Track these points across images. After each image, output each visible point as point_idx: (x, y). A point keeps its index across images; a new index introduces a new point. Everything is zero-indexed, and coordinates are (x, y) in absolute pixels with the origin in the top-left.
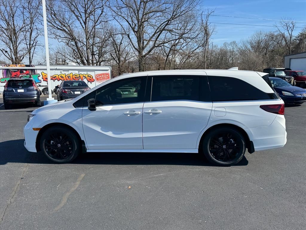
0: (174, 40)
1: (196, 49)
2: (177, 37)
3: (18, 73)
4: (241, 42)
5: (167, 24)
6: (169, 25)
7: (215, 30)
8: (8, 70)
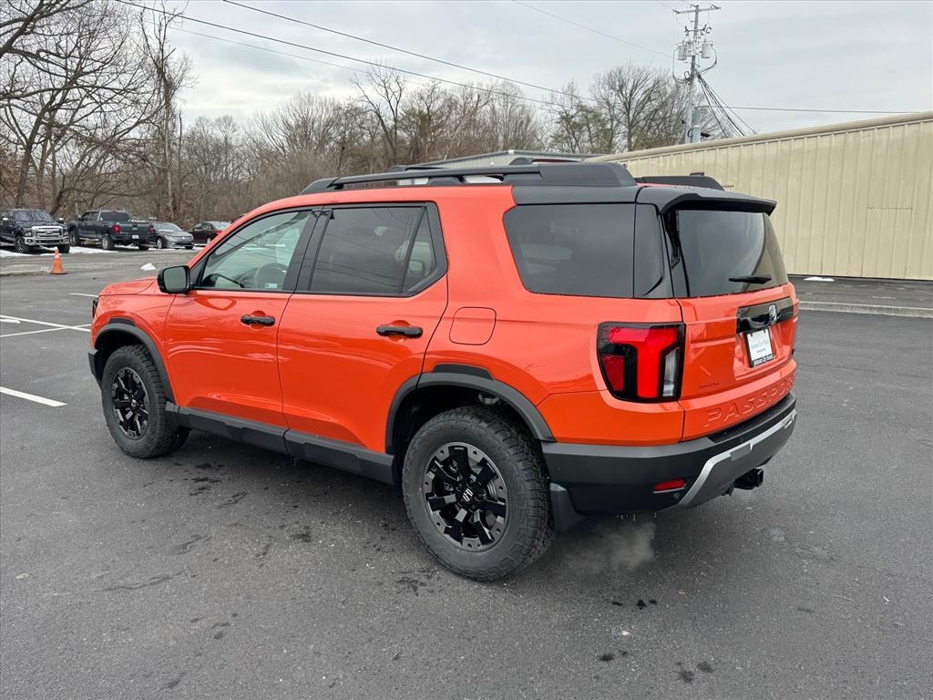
0: (50, 90)
1: (130, 129)
2: (59, 82)
4: (257, 122)
5: (22, 32)
6: (29, 33)
7: (187, 75)
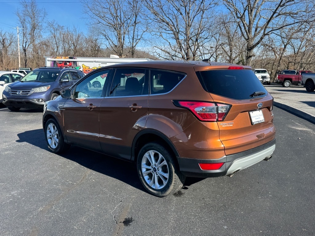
3: (63, 65)
8: (55, 61)
